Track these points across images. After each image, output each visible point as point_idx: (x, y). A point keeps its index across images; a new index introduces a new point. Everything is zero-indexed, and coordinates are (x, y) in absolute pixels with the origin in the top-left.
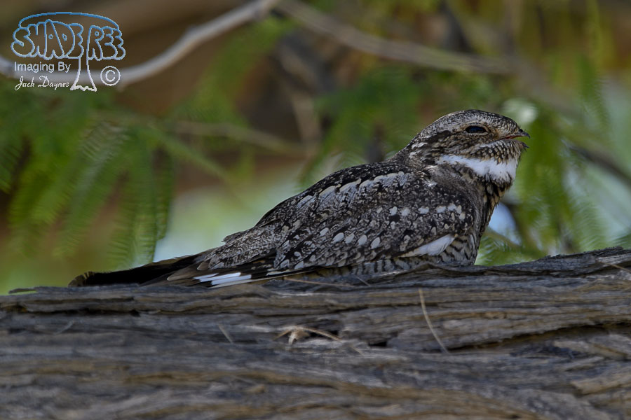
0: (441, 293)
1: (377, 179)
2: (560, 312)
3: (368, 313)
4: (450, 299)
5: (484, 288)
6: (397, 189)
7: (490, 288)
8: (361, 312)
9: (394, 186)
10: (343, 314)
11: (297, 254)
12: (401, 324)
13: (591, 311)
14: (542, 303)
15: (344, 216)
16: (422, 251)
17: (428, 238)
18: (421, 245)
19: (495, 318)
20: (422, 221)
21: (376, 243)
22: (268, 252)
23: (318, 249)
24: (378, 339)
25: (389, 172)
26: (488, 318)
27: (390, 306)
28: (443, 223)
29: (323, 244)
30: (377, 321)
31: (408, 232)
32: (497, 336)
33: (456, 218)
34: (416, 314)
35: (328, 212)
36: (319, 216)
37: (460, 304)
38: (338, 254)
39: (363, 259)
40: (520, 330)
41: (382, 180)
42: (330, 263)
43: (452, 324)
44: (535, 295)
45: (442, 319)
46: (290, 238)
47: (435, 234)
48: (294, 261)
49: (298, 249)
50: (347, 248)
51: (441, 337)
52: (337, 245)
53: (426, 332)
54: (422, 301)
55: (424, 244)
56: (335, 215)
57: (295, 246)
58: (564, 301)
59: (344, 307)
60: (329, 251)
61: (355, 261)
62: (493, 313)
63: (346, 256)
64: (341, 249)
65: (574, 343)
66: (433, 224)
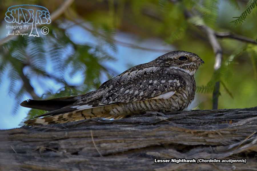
0: (99, 132)
1: (144, 70)
2: (147, 140)
3: (70, 140)
4: (102, 135)
5: (115, 130)
6: (152, 73)
7: (118, 130)
8: (67, 140)
9: (150, 72)
10: (60, 141)
11: (110, 98)
12: (84, 145)
13: (159, 139)
14: (139, 136)
15: (129, 84)
16: (160, 97)
17: (163, 92)
18: (160, 95)
19: (121, 142)
20: (162, 85)
21: (142, 93)
22: (100, 97)
23: (119, 96)
24: (74, 151)
25: (149, 67)
26: (118, 142)
27: (78, 137)
28: (170, 87)
29: (121, 94)
30: (74, 144)
31: (155, 90)
32: (122, 150)
33: (176, 85)
34: (89, 141)
35: (124, 82)
36: (120, 84)
37: (107, 137)
38: (126, 98)
39: (136, 100)
40: (131, 147)
41: (146, 70)
42: (123, 101)
43: (104, 145)
44: (136, 133)
45: (100, 143)
46: (109, 92)
47: (166, 91)
48: (109, 101)
49: (111, 96)
50: (130, 96)
51: (100, 150)
52: (126, 94)
53: (93, 148)
54: (92, 136)
55: (161, 94)
56: (126, 83)
57: (110, 95)
58: (148, 135)
59: (60, 138)
60: (123, 96)
61: (133, 101)
62: (120, 140)
63: (129, 98)
64: (128, 96)
65: (154, 153)
66: (166, 87)
